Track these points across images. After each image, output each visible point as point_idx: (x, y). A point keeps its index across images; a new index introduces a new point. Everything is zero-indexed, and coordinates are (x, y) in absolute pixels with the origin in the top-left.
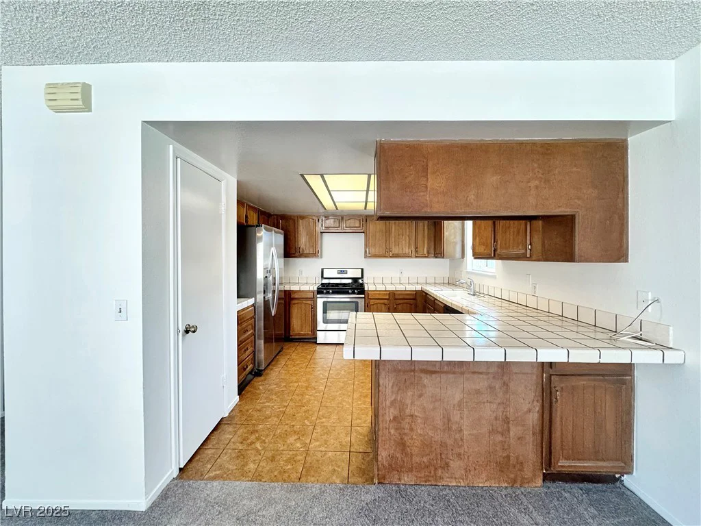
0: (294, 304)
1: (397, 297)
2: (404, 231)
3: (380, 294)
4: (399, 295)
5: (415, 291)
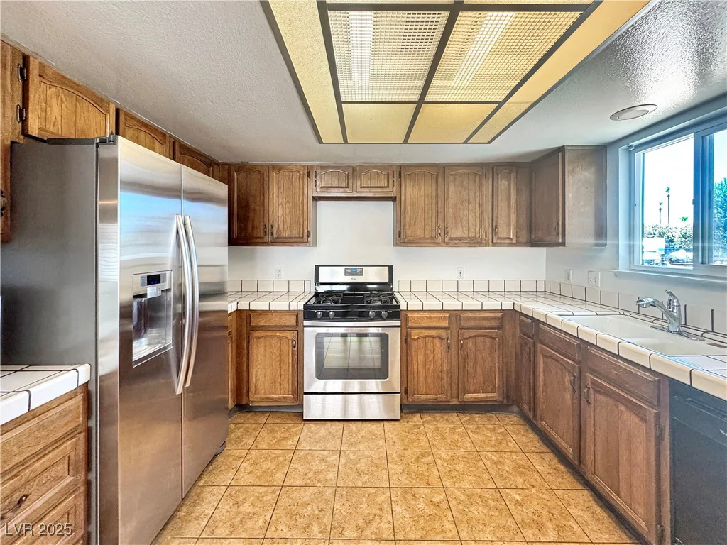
0: (258, 338)
1: (463, 323)
2: (472, 194)
3: (430, 318)
4: (469, 319)
5: (502, 311)
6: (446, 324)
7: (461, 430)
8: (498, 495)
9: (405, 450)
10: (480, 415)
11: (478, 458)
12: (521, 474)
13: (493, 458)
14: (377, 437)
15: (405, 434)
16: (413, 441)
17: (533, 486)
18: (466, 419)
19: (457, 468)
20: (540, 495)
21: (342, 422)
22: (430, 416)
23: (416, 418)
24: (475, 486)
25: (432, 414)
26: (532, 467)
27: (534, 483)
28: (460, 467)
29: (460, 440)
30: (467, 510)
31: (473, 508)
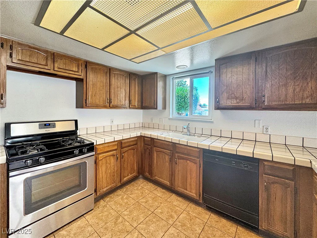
1: (123, 146)
2: (122, 84)
3: (109, 146)
4: (125, 143)
5: (137, 137)
6: (116, 148)
7: (125, 196)
8: (154, 215)
9: (106, 223)
10: (129, 185)
11: (139, 205)
12: (156, 201)
13: (144, 201)
14: (85, 227)
15: (100, 215)
16: (107, 216)
17: (161, 203)
18: (124, 190)
19: (135, 215)
20: (165, 205)
21: (52, 235)
22: (108, 198)
23: (102, 202)
24: (145, 217)
25: (108, 196)
26: (157, 196)
27: (161, 202)
28: (135, 214)
29: (128, 201)
30: (149, 230)
31: (151, 228)
